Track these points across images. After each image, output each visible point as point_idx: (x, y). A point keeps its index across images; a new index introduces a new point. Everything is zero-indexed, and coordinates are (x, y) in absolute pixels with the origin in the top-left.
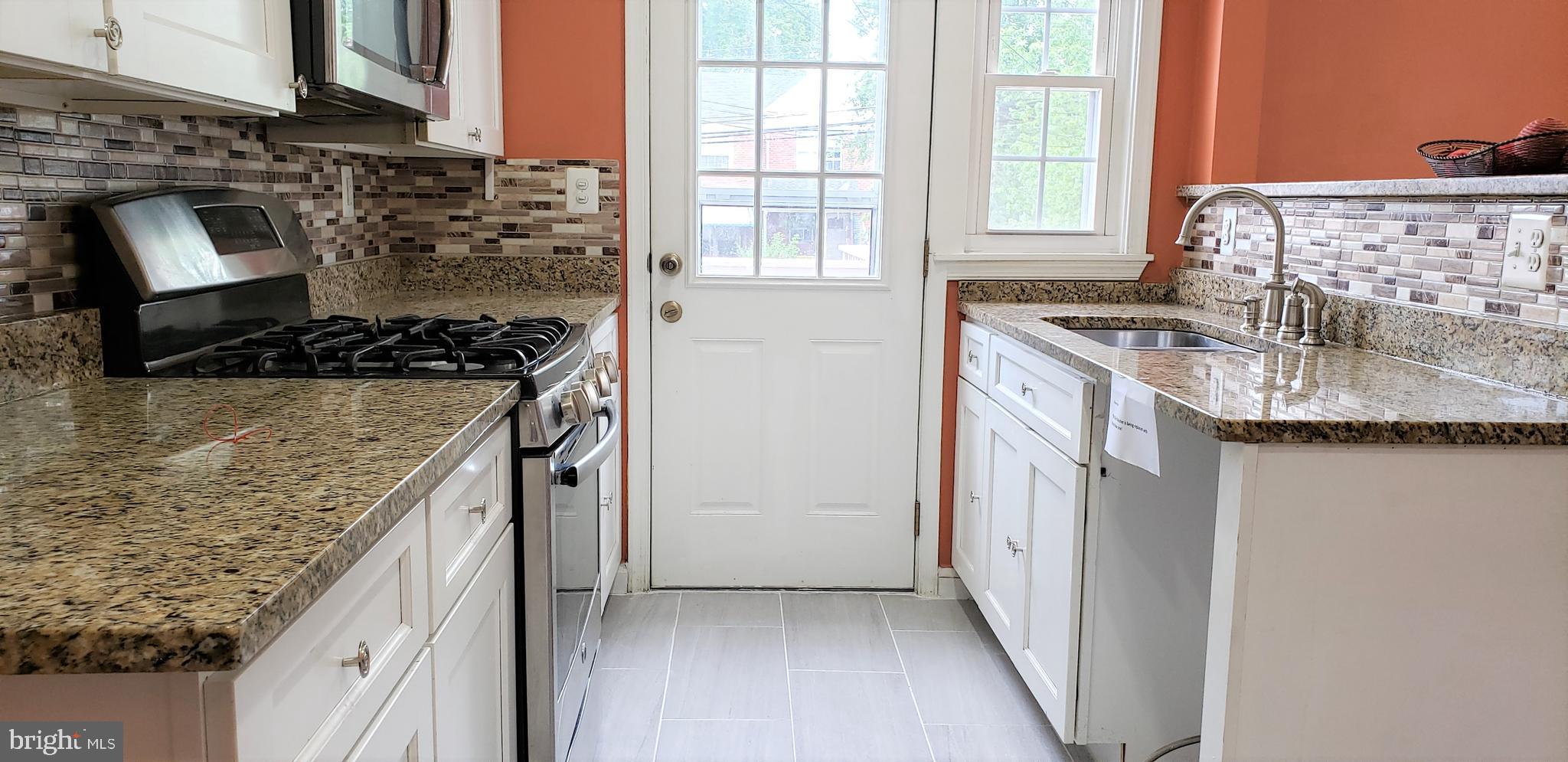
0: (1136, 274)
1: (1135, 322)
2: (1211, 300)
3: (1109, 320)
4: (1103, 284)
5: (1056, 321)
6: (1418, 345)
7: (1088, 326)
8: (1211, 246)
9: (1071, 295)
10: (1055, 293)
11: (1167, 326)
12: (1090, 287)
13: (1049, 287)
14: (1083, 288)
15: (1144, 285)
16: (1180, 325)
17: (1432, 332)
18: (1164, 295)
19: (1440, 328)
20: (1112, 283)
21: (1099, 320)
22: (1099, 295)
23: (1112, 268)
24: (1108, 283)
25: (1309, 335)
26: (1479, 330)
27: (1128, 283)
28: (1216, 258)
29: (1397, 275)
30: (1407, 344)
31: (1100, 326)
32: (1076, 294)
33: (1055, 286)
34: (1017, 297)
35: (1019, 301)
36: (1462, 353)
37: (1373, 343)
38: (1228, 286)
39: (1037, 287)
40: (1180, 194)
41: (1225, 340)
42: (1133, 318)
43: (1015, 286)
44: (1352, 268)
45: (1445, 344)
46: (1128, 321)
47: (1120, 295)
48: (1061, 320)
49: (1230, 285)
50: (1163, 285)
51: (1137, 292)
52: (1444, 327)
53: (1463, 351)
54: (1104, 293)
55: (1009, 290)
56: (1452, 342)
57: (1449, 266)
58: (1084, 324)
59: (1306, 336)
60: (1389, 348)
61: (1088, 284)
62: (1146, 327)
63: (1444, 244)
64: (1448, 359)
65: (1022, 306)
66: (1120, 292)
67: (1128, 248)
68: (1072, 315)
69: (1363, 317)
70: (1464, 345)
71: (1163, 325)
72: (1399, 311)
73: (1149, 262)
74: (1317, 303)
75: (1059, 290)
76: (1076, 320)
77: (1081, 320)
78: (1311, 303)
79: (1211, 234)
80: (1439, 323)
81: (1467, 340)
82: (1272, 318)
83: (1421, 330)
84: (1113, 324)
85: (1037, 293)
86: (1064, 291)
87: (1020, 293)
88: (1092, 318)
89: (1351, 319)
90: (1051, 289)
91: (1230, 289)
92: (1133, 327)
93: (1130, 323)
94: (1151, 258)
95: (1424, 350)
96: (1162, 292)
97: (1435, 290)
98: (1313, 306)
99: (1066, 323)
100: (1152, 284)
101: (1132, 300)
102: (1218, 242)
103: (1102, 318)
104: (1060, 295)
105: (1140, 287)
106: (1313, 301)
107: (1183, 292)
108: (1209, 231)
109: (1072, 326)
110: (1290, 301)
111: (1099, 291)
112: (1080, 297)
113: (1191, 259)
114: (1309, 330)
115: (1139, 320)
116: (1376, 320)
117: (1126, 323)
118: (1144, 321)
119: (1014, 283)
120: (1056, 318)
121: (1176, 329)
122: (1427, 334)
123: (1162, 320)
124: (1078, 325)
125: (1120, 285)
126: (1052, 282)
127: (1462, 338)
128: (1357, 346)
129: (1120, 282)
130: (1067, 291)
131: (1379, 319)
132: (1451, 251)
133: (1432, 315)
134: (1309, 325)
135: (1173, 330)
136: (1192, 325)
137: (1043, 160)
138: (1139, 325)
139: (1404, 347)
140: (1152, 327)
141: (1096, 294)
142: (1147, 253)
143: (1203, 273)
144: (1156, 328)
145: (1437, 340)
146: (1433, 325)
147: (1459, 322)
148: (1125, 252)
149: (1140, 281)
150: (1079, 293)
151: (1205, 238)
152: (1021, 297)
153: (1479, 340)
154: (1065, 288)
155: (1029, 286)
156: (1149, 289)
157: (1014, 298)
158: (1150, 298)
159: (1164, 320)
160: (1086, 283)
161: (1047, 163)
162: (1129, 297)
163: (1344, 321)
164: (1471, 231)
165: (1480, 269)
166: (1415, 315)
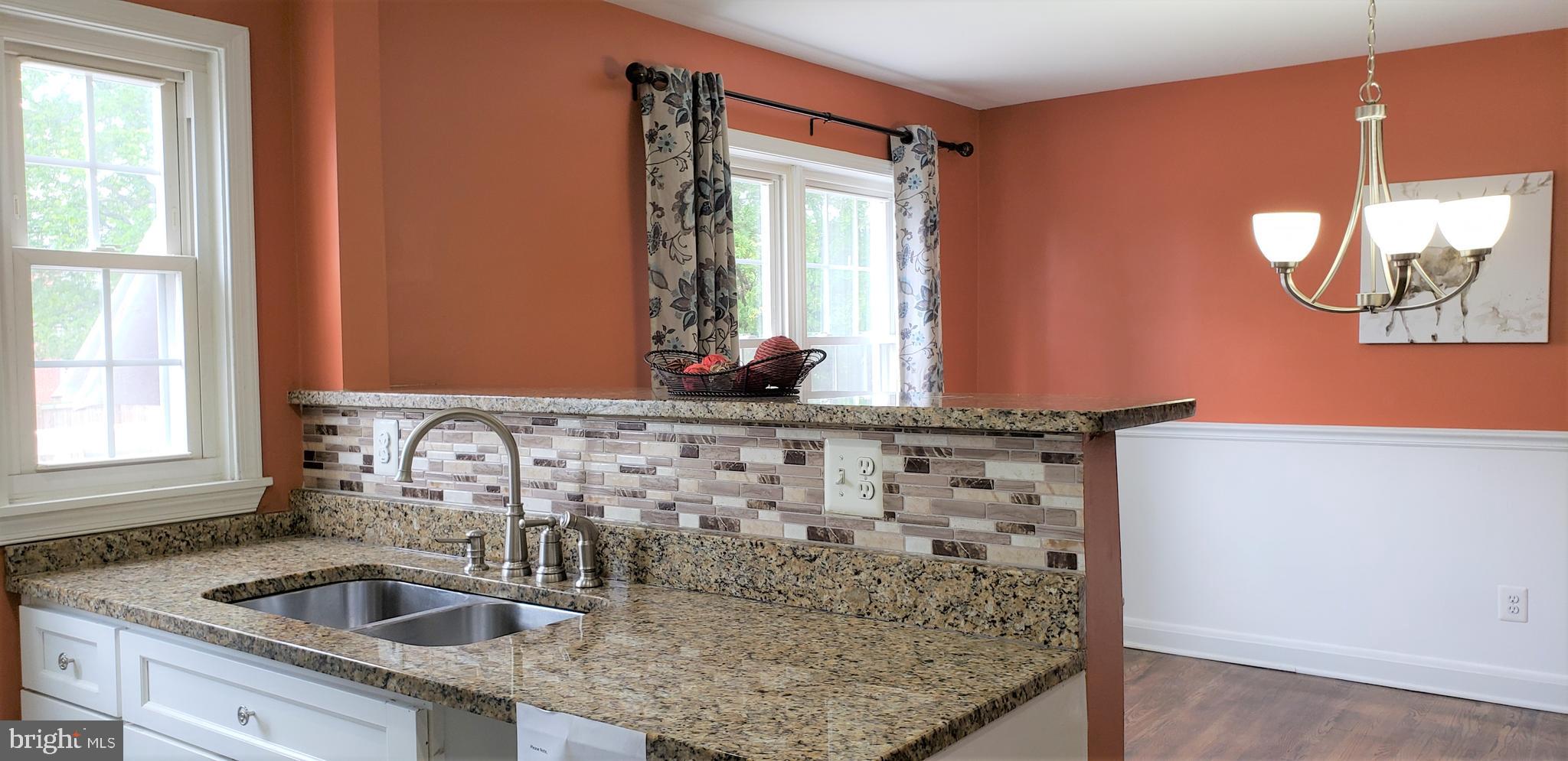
0: (252, 506)
1: (313, 578)
2: (376, 531)
3: (283, 580)
4: (217, 522)
5: (217, 594)
6: (733, 578)
7: (258, 593)
8: (356, 464)
9: (176, 543)
10: (155, 544)
11: (351, 576)
12: (201, 529)
13: (146, 537)
14: (192, 531)
15: (266, 517)
16: (367, 573)
17: (752, 564)
18: (290, 526)
19: (762, 559)
20: (227, 520)
21: (270, 583)
22: (213, 537)
23: (224, 501)
24: (222, 521)
25: (586, 576)
26: (818, 561)
27: (247, 517)
28: (366, 478)
29: (677, 499)
30: (717, 577)
31: (272, 591)
32: (183, 541)
33: (154, 535)
34: (102, 557)
35: (106, 562)
36: (798, 586)
37: (664, 577)
38: (406, 514)
39: (129, 539)
40: (296, 401)
41: (452, 588)
42: (310, 573)
43: (98, 543)
44: (608, 492)
45: (773, 577)
46: (305, 578)
47: (238, 533)
48: (224, 592)
49: (408, 512)
50: (289, 514)
51: (259, 527)
52: (768, 559)
53: (798, 583)
54: (219, 534)
55: (89, 549)
56: (782, 575)
57: (750, 491)
58: (253, 592)
59: (582, 578)
60: (690, 582)
61: (198, 525)
62: (327, 581)
63: (740, 467)
64: (780, 592)
65: (110, 571)
66: (238, 530)
67: (239, 472)
68: (235, 582)
69: (644, 549)
70: (800, 577)
71: (347, 575)
72: (698, 542)
73: (268, 487)
74: (591, 539)
75: (160, 538)
76: (242, 588)
77: (249, 588)
78: (584, 540)
79: (352, 449)
80: (761, 554)
81: (803, 572)
82: (516, 558)
83: (734, 562)
84: (287, 585)
85: (130, 547)
86: (167, 539)
87: (105, 551)
88: (261, 582)
89: (625, 551)
90: (149, 539)
91: (409, 517)
92: (311, 584)
93: (308, 580)
94: (269, 481)
95: (743, 584)
96: (287, 522)
97: (734, 515)
98: (587, 543)
99: (230, 595)
100: (276, 514)
101: (254, 537)
102: (369, 459)
103: (274, 580)
104: (162, 546)
105: (262, 520)
106: (587, 536)
107: (317, 521)
108: (348, 446)
109: (238, 597)
110: (547, 537)
111: (212, 533)
112: (188, 544)
113: (318, 479)
114: (586, 571)
115: (318, 574)
116: (665, 552)
117: (303, 582)
118: (324, 575)
119: (95, 538)
120: (217, 590)
121: (364, 578)
122: (744, 567)
123: (345, 570)
124: (245, 595)
125: (239, 521)
126: (149, 529)
127: (796, 569)
128: (639, 581)
129: (237, 517)
130: (171, 539)
131: (670, 550)
132: (752, 478)
133: (748, 546)
134: (584, 565)
135: (360, 580)
136: (385, 571)
137: (109, 364)
138: (319, 581)
139: (713, 580)
140: (334, 580)
141: (209, 536)
142: (264, 476)
143: (354, 498)
144: (339, 580)
145: (760, 572)
146: (752, 556)
147: (789, 553)
148: (236, 477)
149: (261, 509)
150: (188, 539)
151: (341, 454)
152: (108, 556)
153: (820, 573)
154: (168, 536)
155: (118, 539)
156: (273, 521)
157: (98, 560)
158: (274, 531)
159: (348, 569)
160: (194, 525)
161: (114, 368)
162: (250, 535)
163: (613, 553)
164: (774, 456)
165: (793, 494)
166: (724, 546)
